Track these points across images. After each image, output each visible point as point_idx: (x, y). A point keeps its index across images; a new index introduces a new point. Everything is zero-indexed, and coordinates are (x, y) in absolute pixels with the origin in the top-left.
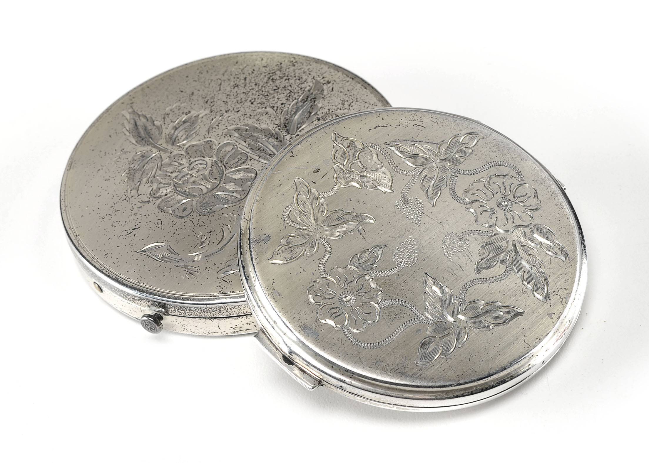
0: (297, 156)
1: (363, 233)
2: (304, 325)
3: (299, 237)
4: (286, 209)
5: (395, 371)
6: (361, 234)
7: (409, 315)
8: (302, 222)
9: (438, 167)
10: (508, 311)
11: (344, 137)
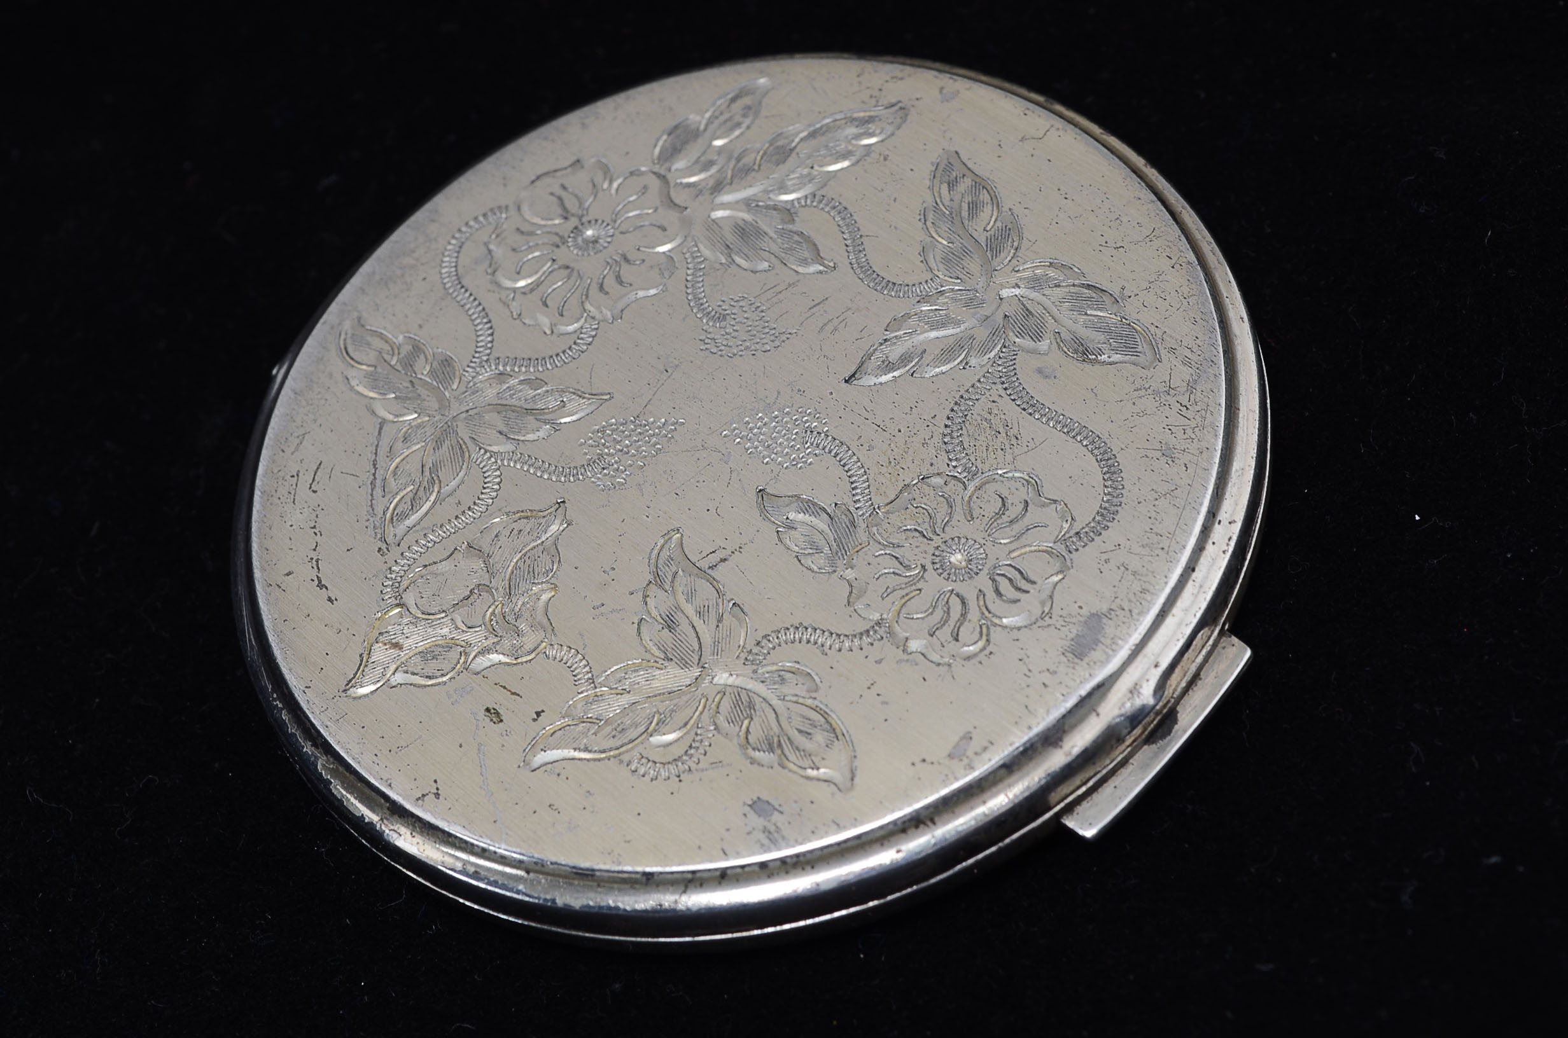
0: (435, 781)
1: (721, 554)
2: (1068, 654)
3: (746, 722)
4: (643, 776)
5: (1187, 409)
6: (724, 560)
7: (994, 402)
8: (692, 722)
9: (468, 408)
10: (949, 185)
11: (360, 665)
